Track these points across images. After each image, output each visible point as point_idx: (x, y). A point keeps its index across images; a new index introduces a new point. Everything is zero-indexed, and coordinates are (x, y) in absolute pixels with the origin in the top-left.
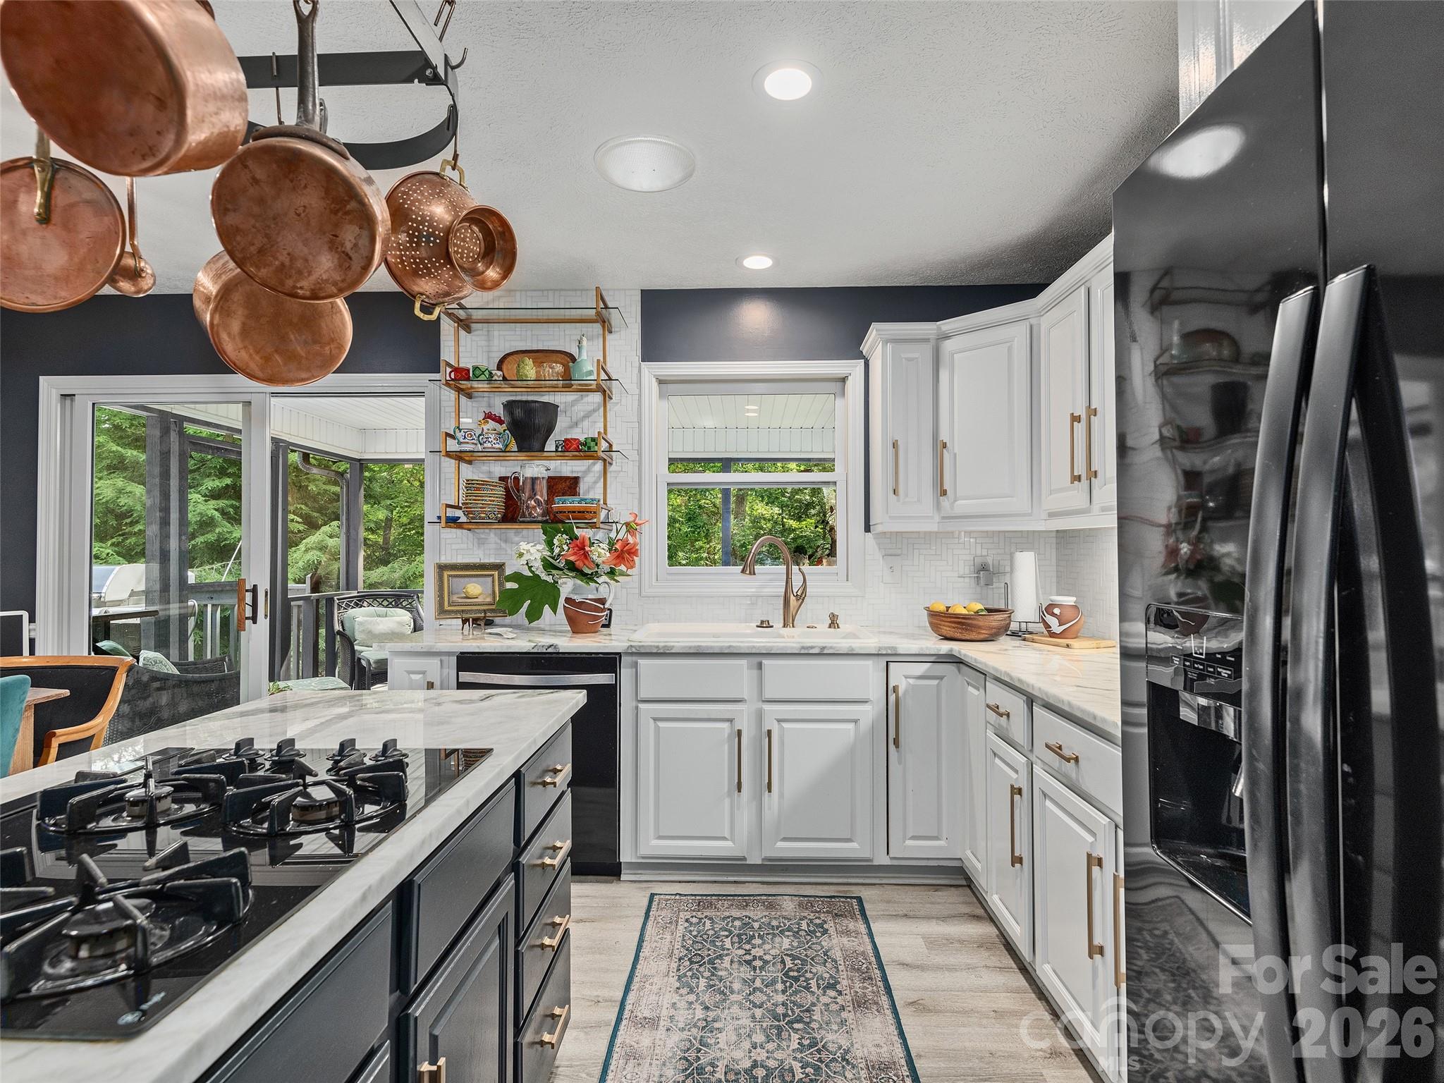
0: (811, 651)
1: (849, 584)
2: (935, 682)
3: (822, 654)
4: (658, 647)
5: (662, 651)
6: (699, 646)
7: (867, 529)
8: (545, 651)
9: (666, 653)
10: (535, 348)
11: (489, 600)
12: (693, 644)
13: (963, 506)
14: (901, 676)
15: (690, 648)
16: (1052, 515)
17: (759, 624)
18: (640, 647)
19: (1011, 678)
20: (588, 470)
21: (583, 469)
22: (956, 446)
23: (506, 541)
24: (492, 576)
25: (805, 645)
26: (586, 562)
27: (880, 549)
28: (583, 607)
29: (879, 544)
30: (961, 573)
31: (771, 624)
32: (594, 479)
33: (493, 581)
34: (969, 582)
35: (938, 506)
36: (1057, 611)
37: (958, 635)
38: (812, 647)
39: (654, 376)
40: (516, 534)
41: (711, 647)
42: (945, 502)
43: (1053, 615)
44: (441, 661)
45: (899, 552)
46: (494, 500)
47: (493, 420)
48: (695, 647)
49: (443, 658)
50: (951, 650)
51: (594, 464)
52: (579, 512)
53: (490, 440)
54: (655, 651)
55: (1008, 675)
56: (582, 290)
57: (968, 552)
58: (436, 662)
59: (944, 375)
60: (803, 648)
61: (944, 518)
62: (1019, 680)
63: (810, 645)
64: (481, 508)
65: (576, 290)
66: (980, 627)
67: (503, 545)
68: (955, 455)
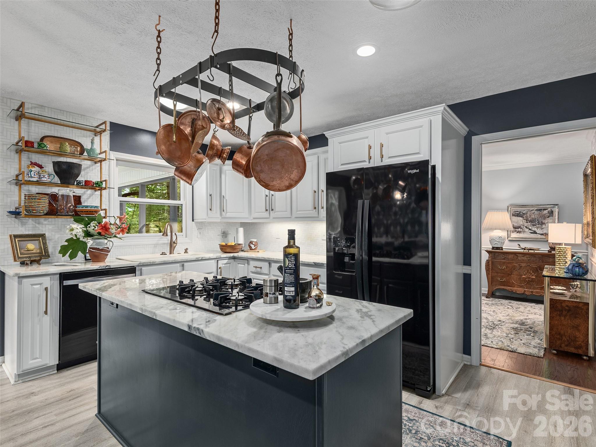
0: (199, 259)
1: (187, 238)
2: (229, 265)
3: (202, 260)
4: (150, 262)
5: (152, 264)
6: (165, 261)
7: (193, 221)
8: (104, 268)
9: (153, 264)
10: (59, 136)
11: (38, 251)
12: (163, 260)
13: (228, 215)
14: (221, 263)
15: (162, 261)
16: (254, 218)
17: (161, 254)
18: (144, 263)
19: (264, 258)
20: (84, 193)
21: (82, 192)
22: (227, 197)
23: (39, 224)
24: (39, 240)
25: (197, 257)
26: (107, 233)
27: (196, 227)
28: (103, 251)
29: (196, 225)
30: (218, 234)
31: (166, 254)
32: (87, 197)
33: (40, 242)
34: (220, 237)
35: (221, 214)
36: (254, 243)
37: (232, 251)
38: (199, 258)
39: (116, 157)
40: (45, 220)
41: (169, 261)
42: (224, 213)
43: (253, 244)
44: (50, 278)
45: (202, 228)
46: (44, 205)
47: (37, 166)
48: (163, 261)
49: (51, 276)
50: (234, 255)
51: (87, 191)
52: (90, 212)
53: (45, 177)
54: (149, 264)
55: (263, 258)
56: (81, 115)
57: (220, 228)
58: (48, 278)
59: (223, 176)
60: (197, 258)
61: (222, 218)
62: (268, 258)
63: (198, 257)
64: (41, 208)
65: (78, 114)
66: (238, 249)
67: (37, 225)
68: (227, 200)
